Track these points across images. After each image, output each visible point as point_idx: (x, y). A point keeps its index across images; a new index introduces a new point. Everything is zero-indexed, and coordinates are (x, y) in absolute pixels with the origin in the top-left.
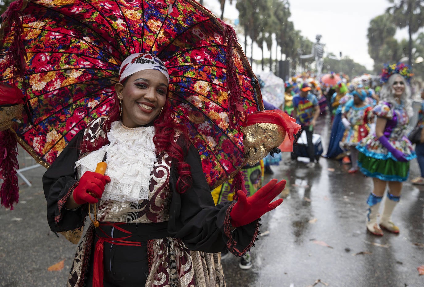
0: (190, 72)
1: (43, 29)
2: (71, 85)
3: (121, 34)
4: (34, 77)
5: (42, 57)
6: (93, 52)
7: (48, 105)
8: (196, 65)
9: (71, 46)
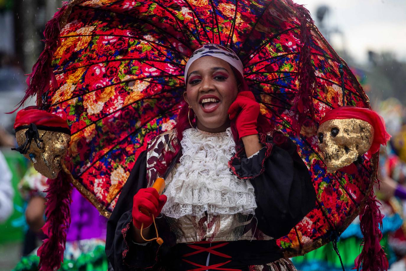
0: (286, 64)
1: (94, 34)
2: (136, 102)
3: (191, 26)
4: (89, 97)
5: (96, 69)
6: (158, 53)
7: (109, 133)
8: (290, 54)
9: (130, 50)
